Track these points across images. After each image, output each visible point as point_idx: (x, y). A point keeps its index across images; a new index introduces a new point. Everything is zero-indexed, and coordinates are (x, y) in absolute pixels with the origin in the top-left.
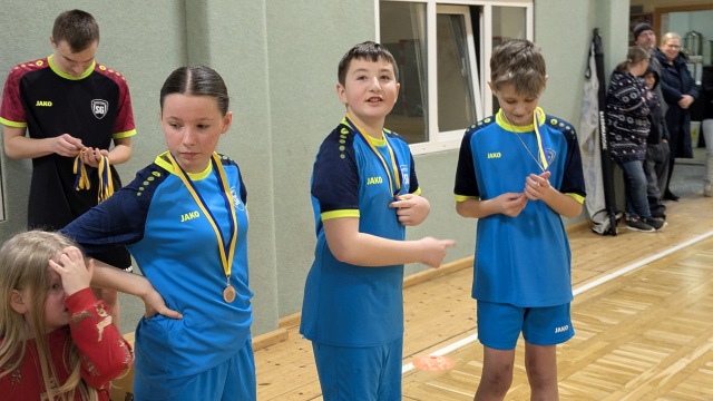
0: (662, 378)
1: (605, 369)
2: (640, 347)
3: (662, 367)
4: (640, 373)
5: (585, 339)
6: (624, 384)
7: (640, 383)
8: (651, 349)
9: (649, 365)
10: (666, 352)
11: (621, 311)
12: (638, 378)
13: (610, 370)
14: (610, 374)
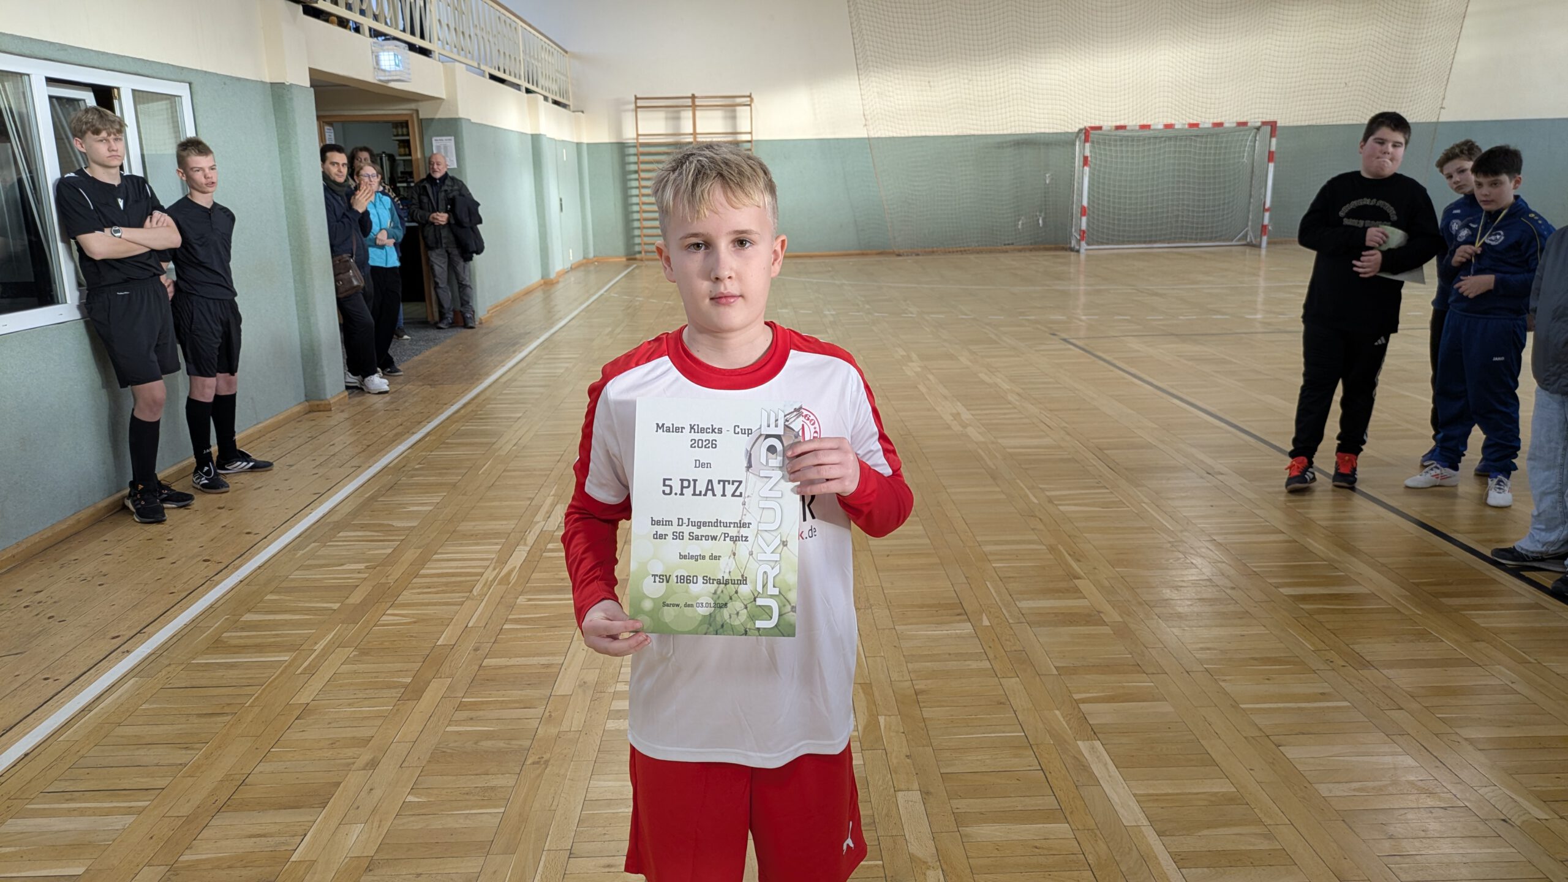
0: (509, 573)
1: (435, 579)
2: (461, 545)
3: (502, 561)
4: (482, 575)
5: (389, 551)
6: (471, 591)
7: (488, 585)
8: (477, 544)
9: (486, 563)
10: (497, 544)
11: (412, 509)
12: (483, 580)
13: (444, 580)
14: (447, 584)
